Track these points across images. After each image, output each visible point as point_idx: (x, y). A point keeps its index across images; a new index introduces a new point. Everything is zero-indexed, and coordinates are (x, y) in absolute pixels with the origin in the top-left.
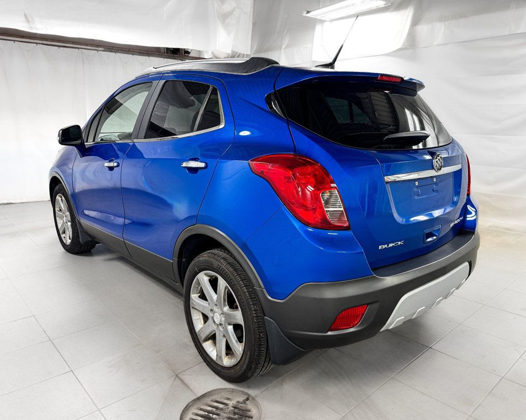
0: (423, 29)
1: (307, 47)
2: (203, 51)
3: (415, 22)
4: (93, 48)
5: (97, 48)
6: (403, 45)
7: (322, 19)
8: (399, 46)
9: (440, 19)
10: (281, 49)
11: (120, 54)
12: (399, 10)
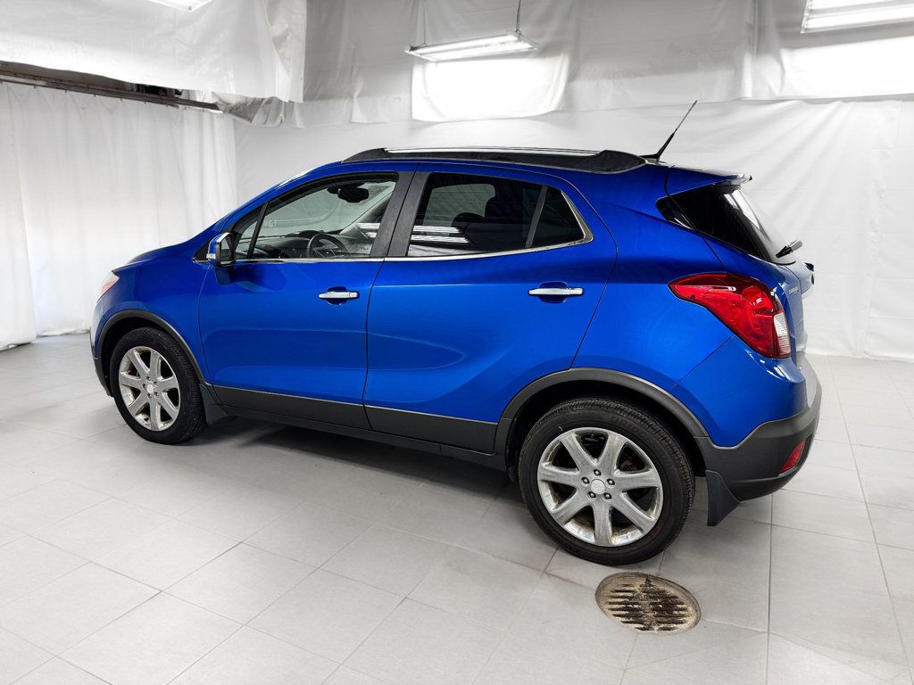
0: (584, 87)
1: (399, 98)
2: (194, 91)
3: (572, 77)
4: (29, 81)
5: (34, 82)
6: (559, 107)
7: (424, 57)
8: (552, 108)
9: (608, 75)
10: (352, 97)
11: (73, 93)
12: (545, 57)
